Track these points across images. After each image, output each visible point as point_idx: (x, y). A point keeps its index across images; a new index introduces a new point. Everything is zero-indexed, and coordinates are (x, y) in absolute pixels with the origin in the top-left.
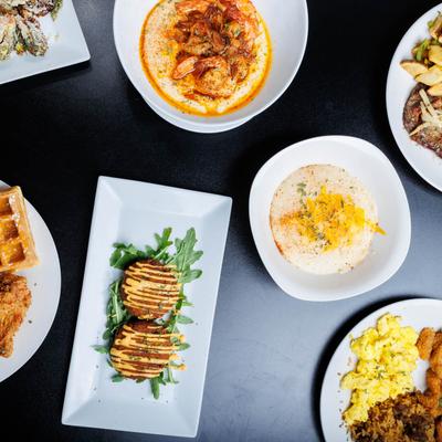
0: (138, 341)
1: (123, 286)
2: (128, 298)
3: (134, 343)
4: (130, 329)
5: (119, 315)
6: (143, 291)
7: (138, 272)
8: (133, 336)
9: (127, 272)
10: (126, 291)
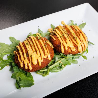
0: (65, 40)
1: (40, 64)
2: (45, 57)
3: (68, 41)
4: (62, 48)
5: (59, 60)
6: (36, 51)
7: (26, 62)
8: (65, 43)
9: (31, 68)
10: (42, 61)
